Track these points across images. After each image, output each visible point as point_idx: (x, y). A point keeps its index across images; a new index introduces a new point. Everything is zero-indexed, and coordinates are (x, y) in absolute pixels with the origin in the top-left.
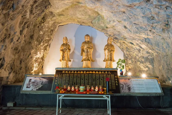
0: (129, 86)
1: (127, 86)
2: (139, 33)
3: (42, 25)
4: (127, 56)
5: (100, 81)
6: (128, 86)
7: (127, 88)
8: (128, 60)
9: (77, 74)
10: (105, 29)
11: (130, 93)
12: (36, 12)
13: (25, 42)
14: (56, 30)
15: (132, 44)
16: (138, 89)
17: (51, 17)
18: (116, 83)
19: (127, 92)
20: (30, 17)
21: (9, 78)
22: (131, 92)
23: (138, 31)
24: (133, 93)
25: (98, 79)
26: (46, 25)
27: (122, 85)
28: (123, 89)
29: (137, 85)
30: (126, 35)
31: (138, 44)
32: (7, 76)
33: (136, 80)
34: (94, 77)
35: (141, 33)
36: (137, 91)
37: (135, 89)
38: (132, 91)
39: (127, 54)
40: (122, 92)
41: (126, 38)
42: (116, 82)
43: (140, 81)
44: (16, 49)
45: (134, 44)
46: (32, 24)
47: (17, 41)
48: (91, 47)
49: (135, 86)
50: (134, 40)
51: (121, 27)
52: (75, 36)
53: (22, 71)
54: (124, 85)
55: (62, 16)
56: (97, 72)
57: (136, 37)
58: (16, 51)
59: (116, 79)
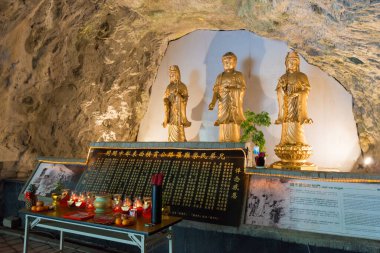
0: (278, 206)
1: (271, 204)
2: (357, 20)
3: (107, 41)
4: (360, 104)
5: (187, 181)
6: (275, 202)
7: (269, 210)
8: (364, 116)
9: (138, 157)
10: (274, 27)
11: (276, 228)
12: (73, 11)
13: (54, 84)
14: (161, 52)
15: (357, 61)
16: (312, 217)
17: (127, 20)
18: (231, 191)
19: (266, 224)
20: (57, 25)
21: (21, 164)
22: (279, 225)
23: (350, 9)
24: (287, 230)
25: (183, 176)
26: (118, 41)
27: (255, 198)
28: (253, 211)
29: (309, 201)
30: (330, 35)
31: (373, 61)
32: (15, 159)
33: (309, 186)
34: (175, 168)
35: (362, 18)
36: (302, 227)
37: (300, 216)
38: (285, 222)
39: (360, 100)
40: (249, 222)
41: (334, 47)
42: (235, 187)
43: (328, 190)
44: (29, 101)
45: (362, 63)
46: (70, 41)
47: (26, 82)
48: (239, 86)
49: (301, 206)
50: (356, 48)
51: (305, 10)
52: (206, 62)
53: (58, 148)
54: (262, 200)
55: (159, 15)
56: (187, 155)
57: (358, 36)
58: (29, 106)
59: (237, 179)
